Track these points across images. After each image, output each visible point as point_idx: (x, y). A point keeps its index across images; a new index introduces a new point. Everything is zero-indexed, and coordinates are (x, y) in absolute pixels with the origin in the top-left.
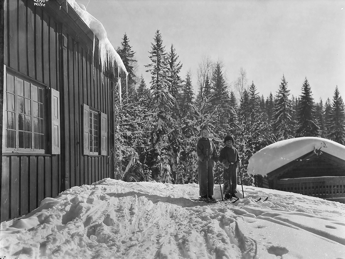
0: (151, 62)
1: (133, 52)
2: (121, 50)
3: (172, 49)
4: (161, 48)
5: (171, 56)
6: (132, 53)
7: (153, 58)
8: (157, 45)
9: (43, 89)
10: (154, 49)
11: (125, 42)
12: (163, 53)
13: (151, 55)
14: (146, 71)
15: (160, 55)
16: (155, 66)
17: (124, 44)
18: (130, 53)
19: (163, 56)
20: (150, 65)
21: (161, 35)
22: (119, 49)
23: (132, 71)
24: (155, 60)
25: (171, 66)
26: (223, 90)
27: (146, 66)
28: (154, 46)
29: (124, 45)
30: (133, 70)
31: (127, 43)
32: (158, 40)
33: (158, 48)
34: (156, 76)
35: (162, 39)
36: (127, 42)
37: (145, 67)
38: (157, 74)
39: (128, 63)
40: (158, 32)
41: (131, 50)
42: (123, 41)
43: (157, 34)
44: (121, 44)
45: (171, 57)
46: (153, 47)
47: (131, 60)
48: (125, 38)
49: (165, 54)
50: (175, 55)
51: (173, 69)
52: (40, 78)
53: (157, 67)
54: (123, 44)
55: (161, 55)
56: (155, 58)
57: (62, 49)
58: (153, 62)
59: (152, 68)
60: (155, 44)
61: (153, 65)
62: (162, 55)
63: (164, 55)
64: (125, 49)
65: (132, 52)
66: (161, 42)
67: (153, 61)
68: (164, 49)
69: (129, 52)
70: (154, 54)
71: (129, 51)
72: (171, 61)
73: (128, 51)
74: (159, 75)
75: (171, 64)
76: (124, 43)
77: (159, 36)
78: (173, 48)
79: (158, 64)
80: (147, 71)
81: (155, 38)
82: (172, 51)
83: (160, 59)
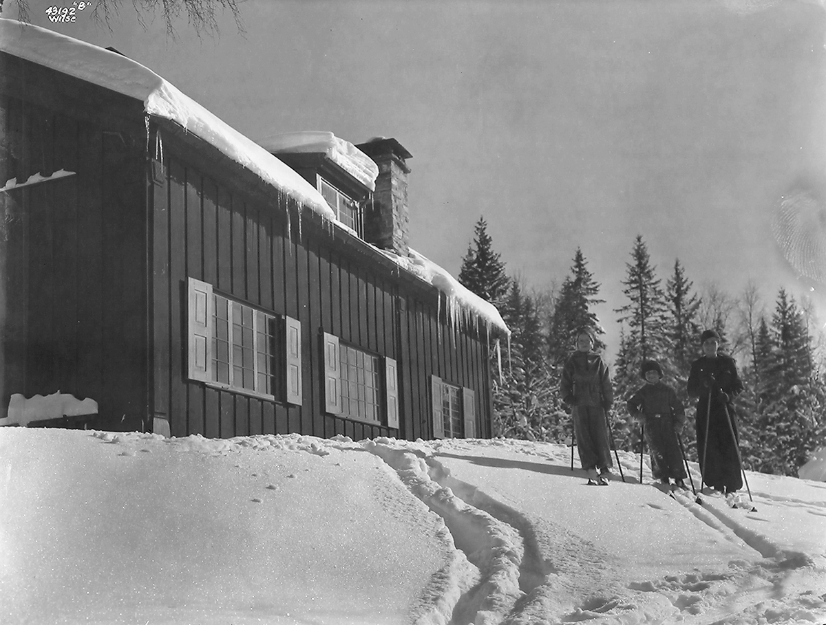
0: (628, 302)
1: (597, 284)
2: (572, 283)
3: (677, 270)
4: (646, 271)
5: (675, 284)
6: (594, 286)
7: (631, 294)
8: (639, 265)
9: (377, 358)
10: (633, 275)
11: (579, 265)
12: (653, 281)
13: (627, 287)
14: (618, 321)
15: (645, 286)
16: (637, 309)
17: (577, 270)
18: (591, 287)
19: (653, 286)
20: (626, 308)
21: (646, 245)
22: (568, 280)
23: (596, 322)
24: (635, 297)
25: (678, 306)
26: (797, 346)
27: (617, 311)
28: (633, 270)
29: (577, 272)
30: (598, 321)
31: (582, 267)
32: (640, 255)
33: (641, 273)
34: (640, 328)
35: (648, 252)
36: (583, 265)
37: (615, 312)
38: (641, 327)
39: (587, 308)
40: (639, 239)
41: (592, 281)
42: (575, 264)
43: (638, 244)
44: (571, 271)
45: (676, 287)
46: (629, 270)
47: (592, 301)
48: (579, 258)
49: (656, 283)
50: (683, 280)
51: (683, 310)
52: (373, 346)
53: (639, 310)
54: (573, 271)
55: (649, 286)
56: (636, 293)
57: (399, 314)
58: (632, 302)
59: (630, 314)
60: (634, 263)
61: (632, 306)
62: (650, 284)
63: (653, 284)
64: (579, 280)
65: (594, 283)
66: (646, 259)
67: (632, 299)
68: (653, 273)
69: (588, 285)
70: (634, 286)
71: (588, 283)
72: (675, 295)
73: (585, 283)
74: (645, 327)
75: (677, 301)
76: (576, 267)
77: (642, 247)
78: (679, 267)
79: (642, 304)
80: (620, 321)
81: (634, 252)
82: (678, 274)
83: (646, 294)
